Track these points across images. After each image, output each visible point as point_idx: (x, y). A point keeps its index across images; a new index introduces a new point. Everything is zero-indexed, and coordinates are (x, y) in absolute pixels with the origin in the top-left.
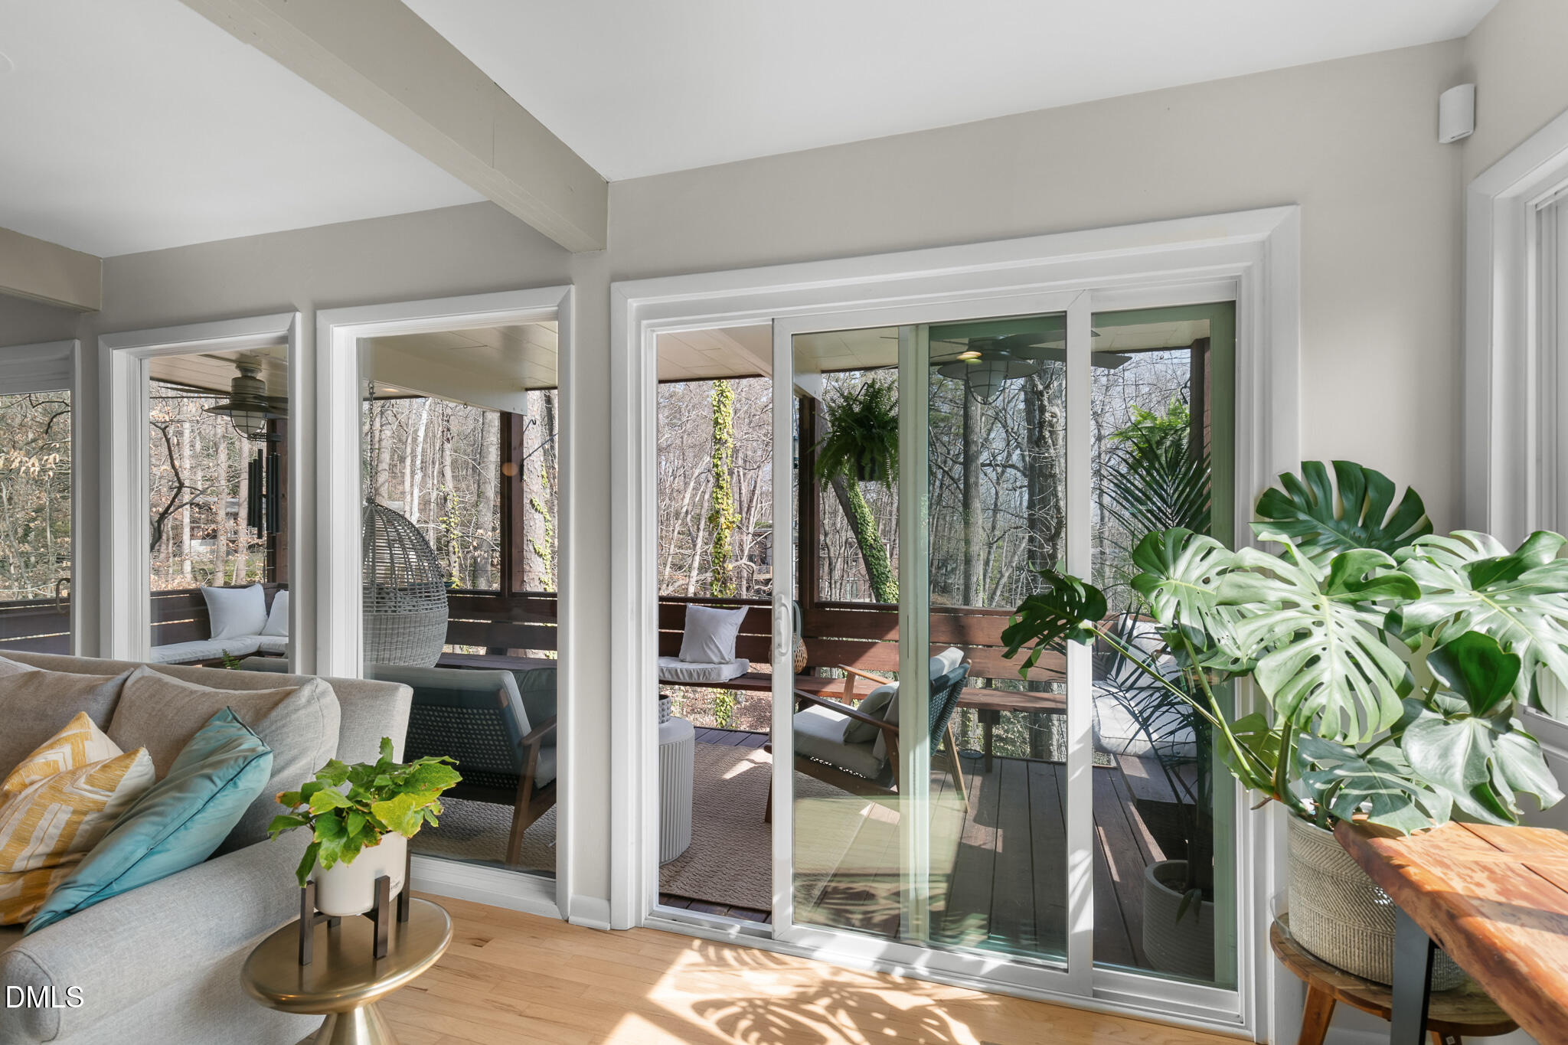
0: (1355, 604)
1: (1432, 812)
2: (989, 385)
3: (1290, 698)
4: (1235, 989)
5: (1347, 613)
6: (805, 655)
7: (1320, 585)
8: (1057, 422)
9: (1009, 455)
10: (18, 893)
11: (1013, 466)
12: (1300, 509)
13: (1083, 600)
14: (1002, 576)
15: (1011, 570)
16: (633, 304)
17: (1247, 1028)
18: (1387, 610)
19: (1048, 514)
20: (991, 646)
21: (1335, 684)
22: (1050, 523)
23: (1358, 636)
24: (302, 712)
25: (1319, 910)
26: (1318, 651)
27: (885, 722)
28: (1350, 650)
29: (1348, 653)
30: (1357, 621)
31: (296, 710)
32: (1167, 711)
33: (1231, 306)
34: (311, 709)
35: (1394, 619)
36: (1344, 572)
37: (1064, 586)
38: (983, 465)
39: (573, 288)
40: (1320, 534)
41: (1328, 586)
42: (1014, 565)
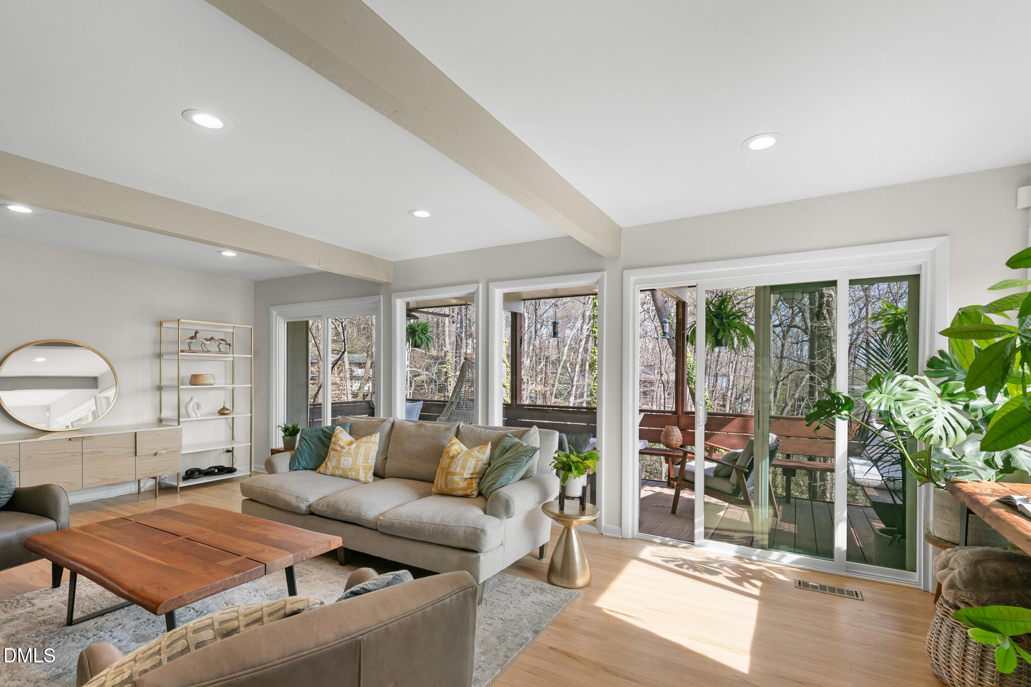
0: (951, 401)
1: (983, 477)
2: (793, 299)
3: (920, 432)
4: (916, 572)
5: (948, 405)
6: (682, 439)
7: (938, 394)
8: (832, 301)
9: (793, 319)
10: (466, 486)
11: (795, 326)
12: (948, 366)
13: (844, 403)
14: (786, 405)
15: (793, 401)
16: (632, 279)
17: (919, 585)
18: (964, 403)
19: (824, 362)
20: (790, 437)
21: (938, 428)
22: (826, 368)
23: (952, 413)
24: (532, 437)
25: (943, 521)
26: (933, 417)
27: (738, 466)
28: (946, 417)
29: (946, 418)
30: (952, 407)
31: (530, 436)
32: (886, 456)
33: (917, 277)
34: (534, 436)
35: (966, 407)
36: (947, 390)
37: (835, 397)
38: (775, 326)
39: (605, 272)
40: (956, 376)
41: (941, 396)
42: (796, 397)
